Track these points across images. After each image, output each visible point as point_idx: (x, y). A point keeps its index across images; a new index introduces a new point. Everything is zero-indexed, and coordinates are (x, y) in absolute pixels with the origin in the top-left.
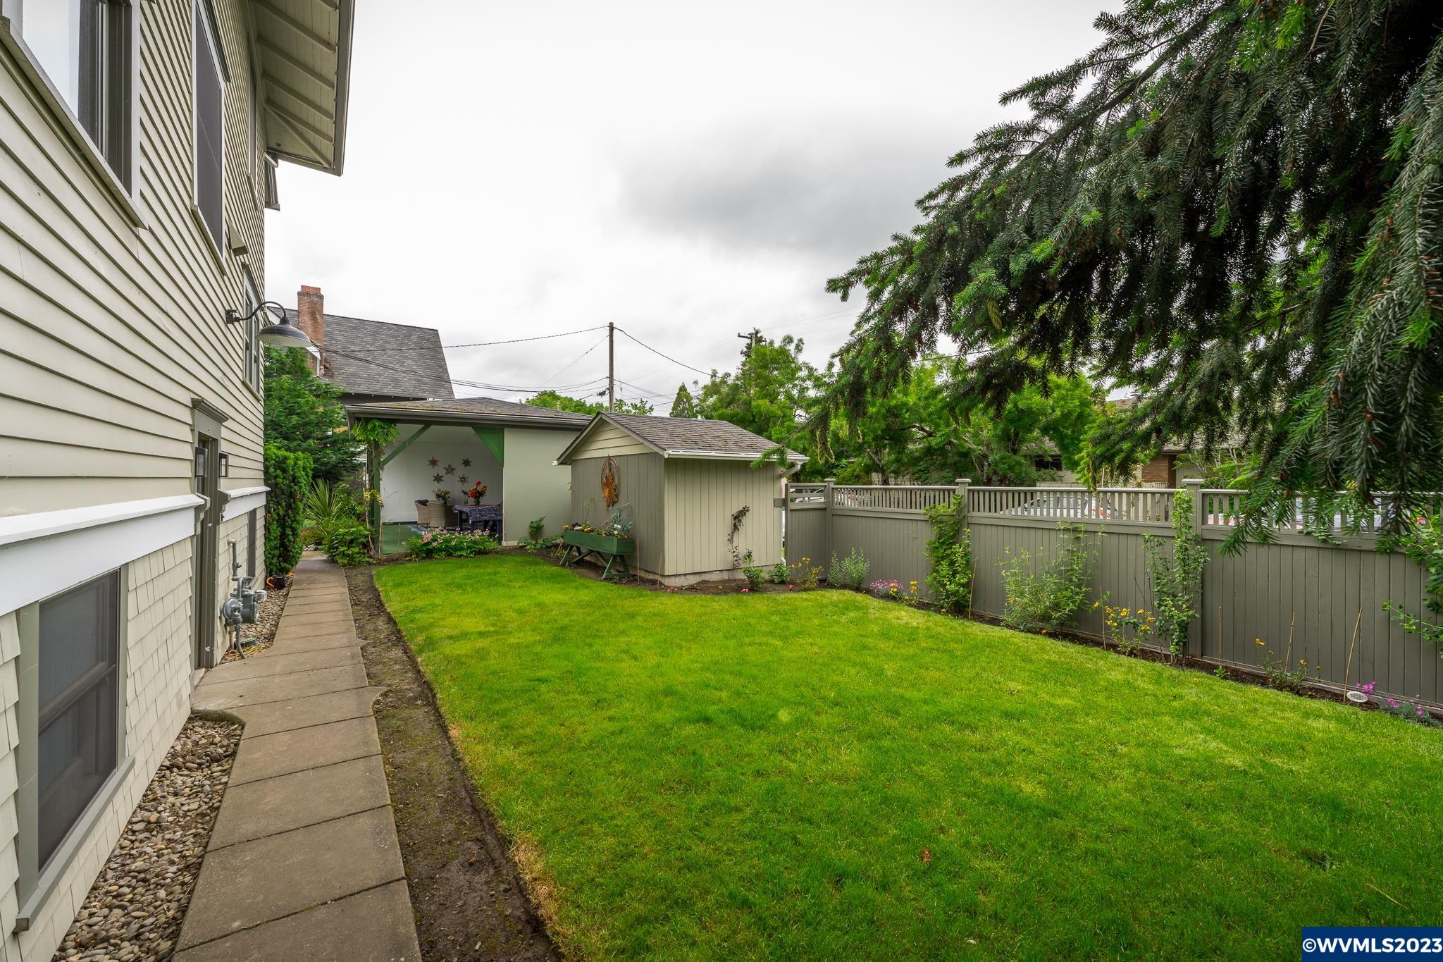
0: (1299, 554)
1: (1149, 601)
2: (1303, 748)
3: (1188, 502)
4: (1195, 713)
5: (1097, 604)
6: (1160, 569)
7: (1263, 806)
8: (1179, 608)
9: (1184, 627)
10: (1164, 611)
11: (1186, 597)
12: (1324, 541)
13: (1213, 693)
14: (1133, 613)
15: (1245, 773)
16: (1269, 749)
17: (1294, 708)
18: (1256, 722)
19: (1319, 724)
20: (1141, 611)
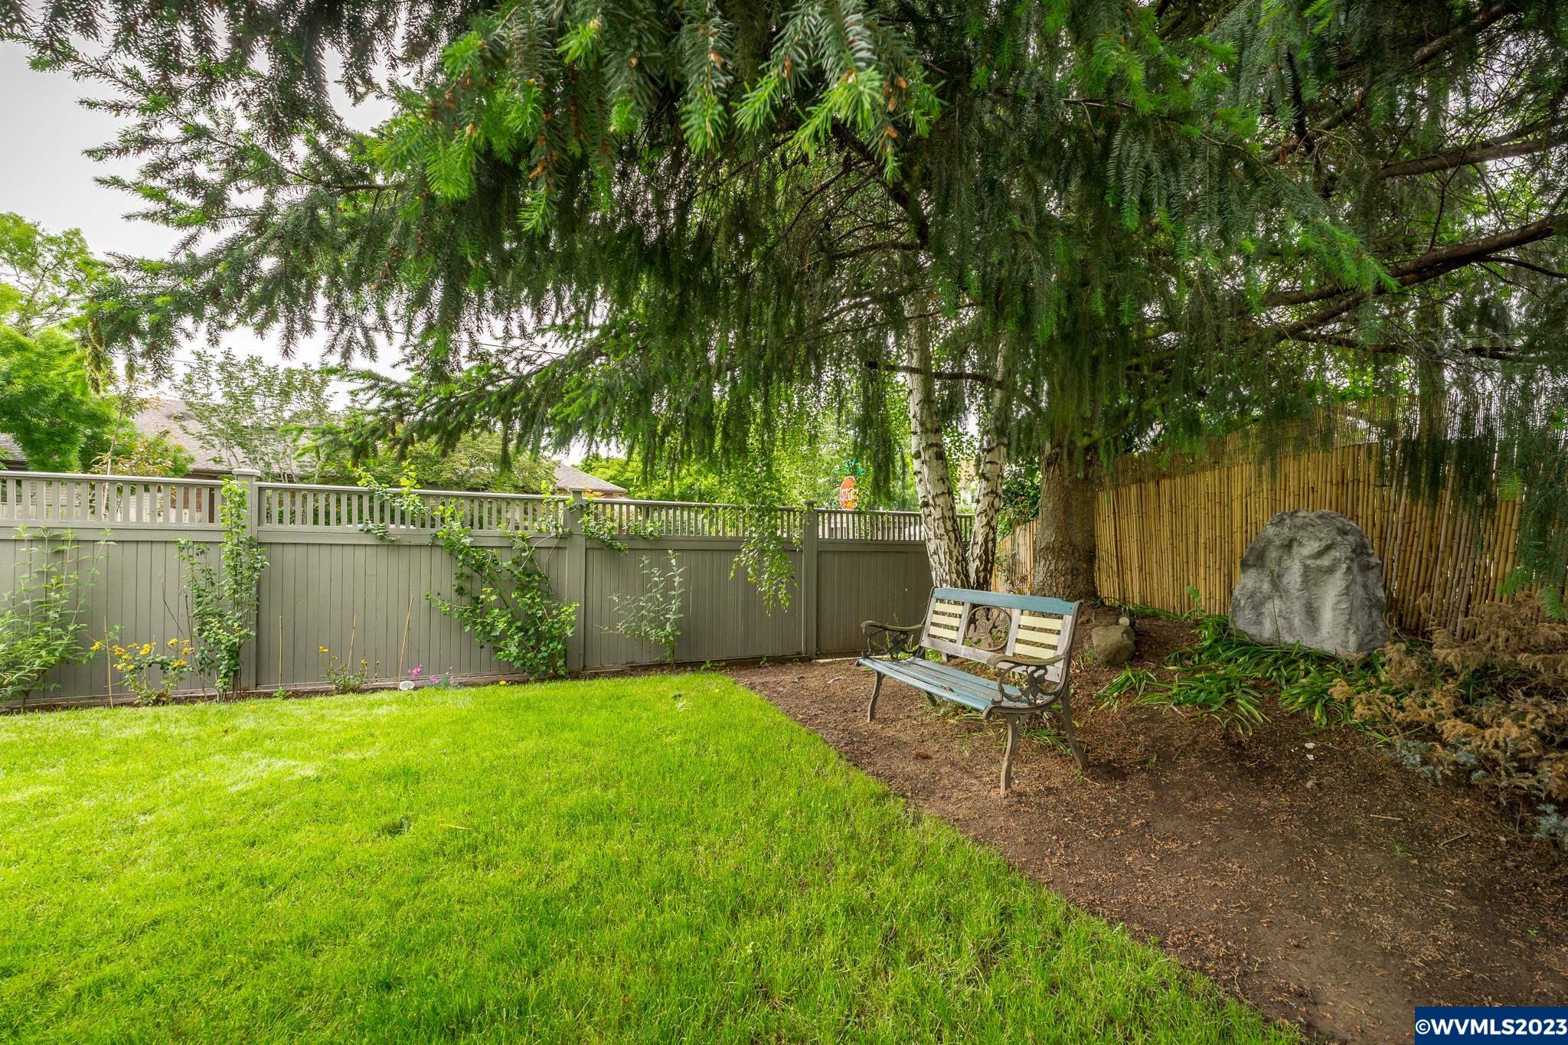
0: (360, 553)
1: (185, 629)
2: (372, 735)
3: (241, 495)
4: (254, 740)
5: (97, 645)
6: (202, 583)
7: (340, 804)
8: (230, 630)
9: (234, 652)
10: (207, 637)
11: (238, 614)
12: (382, 538)
13: (274, 715)
14: (163, 648)
15: (319, 780)
16: (340, 747)
17: (359, 704)
18: (327, 726)
19: (383, 711)
20: (174, 641)
